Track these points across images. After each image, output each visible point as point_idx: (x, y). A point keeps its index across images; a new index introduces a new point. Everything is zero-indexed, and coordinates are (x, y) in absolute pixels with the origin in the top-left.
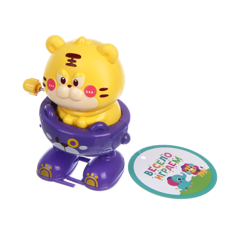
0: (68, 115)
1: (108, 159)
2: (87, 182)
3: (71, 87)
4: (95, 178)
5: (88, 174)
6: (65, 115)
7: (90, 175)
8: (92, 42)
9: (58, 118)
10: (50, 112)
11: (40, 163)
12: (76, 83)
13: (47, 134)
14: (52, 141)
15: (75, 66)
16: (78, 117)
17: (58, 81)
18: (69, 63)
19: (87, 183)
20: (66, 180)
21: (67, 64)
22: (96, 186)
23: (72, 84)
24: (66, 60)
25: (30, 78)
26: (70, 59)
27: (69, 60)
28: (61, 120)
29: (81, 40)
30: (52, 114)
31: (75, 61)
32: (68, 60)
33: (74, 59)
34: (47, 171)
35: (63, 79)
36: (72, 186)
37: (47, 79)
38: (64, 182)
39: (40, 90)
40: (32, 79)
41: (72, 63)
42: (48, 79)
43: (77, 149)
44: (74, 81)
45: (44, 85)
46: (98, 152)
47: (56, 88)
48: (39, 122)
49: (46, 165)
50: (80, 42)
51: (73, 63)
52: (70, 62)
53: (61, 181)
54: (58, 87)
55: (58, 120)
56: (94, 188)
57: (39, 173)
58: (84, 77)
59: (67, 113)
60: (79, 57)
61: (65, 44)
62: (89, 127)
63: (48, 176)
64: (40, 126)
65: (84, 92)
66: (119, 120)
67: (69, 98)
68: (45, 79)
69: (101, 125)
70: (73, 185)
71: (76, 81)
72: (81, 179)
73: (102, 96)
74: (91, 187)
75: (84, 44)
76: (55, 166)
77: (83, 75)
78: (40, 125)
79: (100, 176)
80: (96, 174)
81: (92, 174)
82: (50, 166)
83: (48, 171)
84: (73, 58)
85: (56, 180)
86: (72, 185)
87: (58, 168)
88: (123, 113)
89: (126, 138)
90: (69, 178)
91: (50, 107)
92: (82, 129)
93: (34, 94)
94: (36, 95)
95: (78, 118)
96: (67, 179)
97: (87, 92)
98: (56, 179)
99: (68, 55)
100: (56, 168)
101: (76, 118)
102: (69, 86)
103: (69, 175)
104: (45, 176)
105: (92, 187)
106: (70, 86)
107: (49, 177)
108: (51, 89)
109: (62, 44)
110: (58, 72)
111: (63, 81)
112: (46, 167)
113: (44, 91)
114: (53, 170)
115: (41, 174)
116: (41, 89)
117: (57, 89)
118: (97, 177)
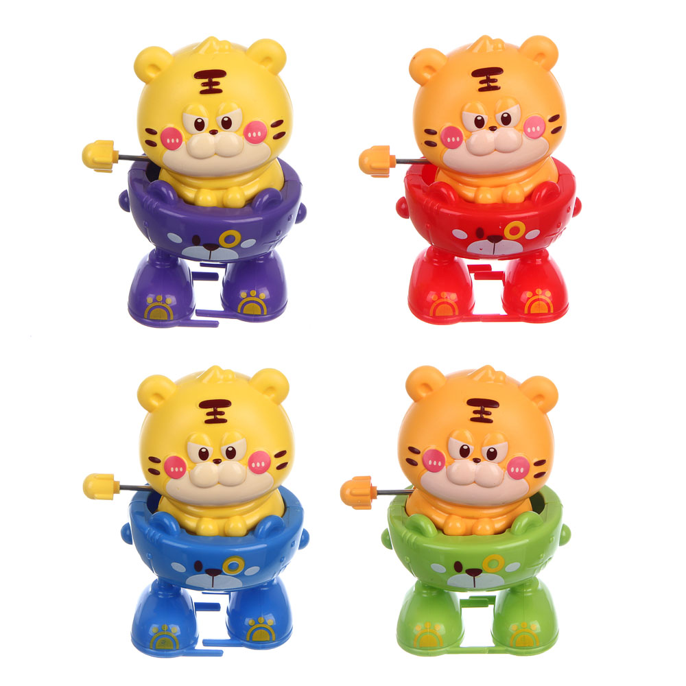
3: (217, 133)
12: (227, 124)
15: (220, 91)
19: (244, 312)
21: (203, 92)
24: (198, 84)
26: (206, 80)
27: (204, 84)
31: (217, 83)
32: (202, 84)
33: (214, 80)
35: (199, 121)
41: (212, 88)
44: (223, 121)
51: (214, 87)
52: (207, 88)
58: (238, 111)
60: (221, 73)
71: (226, 119)
77: (236, 106)
84: (212, 79)
95: (225, 191)
99: (199, 75)
102: (213, 132)
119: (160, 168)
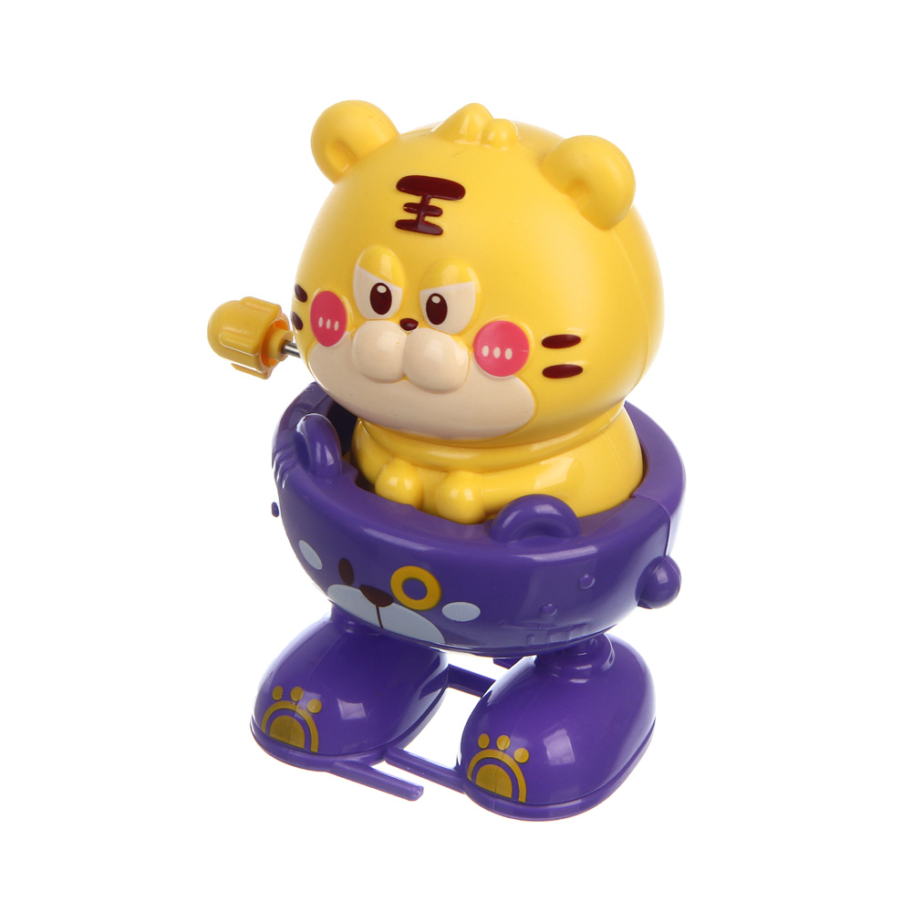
0: (400, 462)
1: (580, 675)
2: (478, 777)
3: (415, 328)
4: (512, 757)
5: (483, 740)
6: (388, 463)
7: (493, 745)
8: (517, 133)
9: (352, 476)
10: (318, 445)
11: (269, 683)
12: (437, 312)
13: (303, 545)
14: (323, 579)
15: (437, 231)
16: (445, 470)
17: (356, 303)
18: (412, 220)
19: (478, 783)
20: (383, 767)
21: (402, 225)
22: (518, 797)
23: (419, 313)
24: (396, 204)
25: (239, 298)
26: (416, 199)
27: (409, 207)
28: (366, 484)
29: (467, 121)
30: (329, 456)
31: (437, 212)
32: (406, 205)
33: (434, 202)
34: (296, 723)
35: (381, 290)
36: (410, 793)
37: (312, 296)
38: (373, 776)
39: (283, 352)
40: (248, 304)
41: (423, 220)
42: (316, 293)
43: (434, 614)
44: (430, 302)
45: (298, 323)
46: (530, 636)
47: (347, 333)
48: (270, 492)
49: (297, 693)
50: (462, 132)
51: (428, 219)
52: (413, 217)
53: (360, 771)
54: (357, 327)
55: (354, 483)
56: (507, 803)
57: (264, 731)
58: (474, 284)
59: (393, 455)
60: (453, 191)
61: (396, 138)
62: (490, 520)
63: (301, 745)
64: (275, 513)
65: (471, 353)
66: (631, 496)
67: (404, 381)
68: (301, 295)
69: (547, 509)
70: (414, 789)
71: (436, 300)
72: (454, 764)
73: (554, 372)
74: (494, 800)
75: (479, 137)
76: (339, 701)
77: (472, 274)
78: (274, 505)
79: (537, 752)
80: (519, 740)
81: (504, 742)
82: (311, 698)
83: (303, 723)
84: (430, 199)
85: (337, 764)
86: (409, 789)
87: (351, 710)
88: (650, 464)
89: (662, 576)
90: (398, 756)
91: (320, 422)
92: (459, 526)
93: (255, 369)
94: (266, 376)
95: (443, 474)
96: (388, 762)
97: (485, 351)
98: (339, 759)
99: (407, 184)
100: (341, 708)
101: (435, 476)
102: (408, 325)
103: (398, 746)
104: (287, 742)
105: (499, 800)
106: (410, 325)
107: (307, 750)
108: (328, 338)
109: (383, 137)
110: (359, 260)
111: (381, 301)
112: (294, 703)
113: (297, 355)
114: (327, 718)
115: (273, 735)
116: (287, 347)
117: (352, 337)
118: (521, 754)
119: (357, 418)
